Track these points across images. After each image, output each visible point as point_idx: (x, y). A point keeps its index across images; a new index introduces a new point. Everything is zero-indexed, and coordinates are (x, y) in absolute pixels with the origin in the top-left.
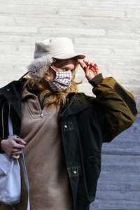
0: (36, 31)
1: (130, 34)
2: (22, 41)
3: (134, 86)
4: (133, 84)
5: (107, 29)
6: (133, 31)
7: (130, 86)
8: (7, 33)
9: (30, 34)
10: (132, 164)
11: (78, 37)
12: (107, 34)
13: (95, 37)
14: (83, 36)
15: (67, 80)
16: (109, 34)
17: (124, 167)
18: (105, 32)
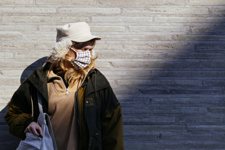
0: (55, 11)
1: (144, 11)
2: (42, 21)
3: (148, 60)
4: (148, 58)
5: (122, 7)
6: (147, 8)
7: (145, 60)
8: (28, 14)
9: (50, 15)
10: (148, 133)
11: (95, 16)
12: (122, 12)
13: (111, 15)
14: (100, 14)
15: (87, 58)
16: (124, 12)
17: (140, 136)
18: (120, 10)
